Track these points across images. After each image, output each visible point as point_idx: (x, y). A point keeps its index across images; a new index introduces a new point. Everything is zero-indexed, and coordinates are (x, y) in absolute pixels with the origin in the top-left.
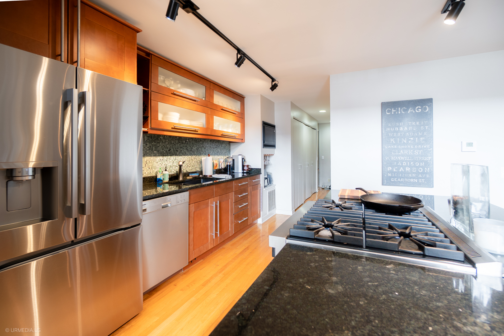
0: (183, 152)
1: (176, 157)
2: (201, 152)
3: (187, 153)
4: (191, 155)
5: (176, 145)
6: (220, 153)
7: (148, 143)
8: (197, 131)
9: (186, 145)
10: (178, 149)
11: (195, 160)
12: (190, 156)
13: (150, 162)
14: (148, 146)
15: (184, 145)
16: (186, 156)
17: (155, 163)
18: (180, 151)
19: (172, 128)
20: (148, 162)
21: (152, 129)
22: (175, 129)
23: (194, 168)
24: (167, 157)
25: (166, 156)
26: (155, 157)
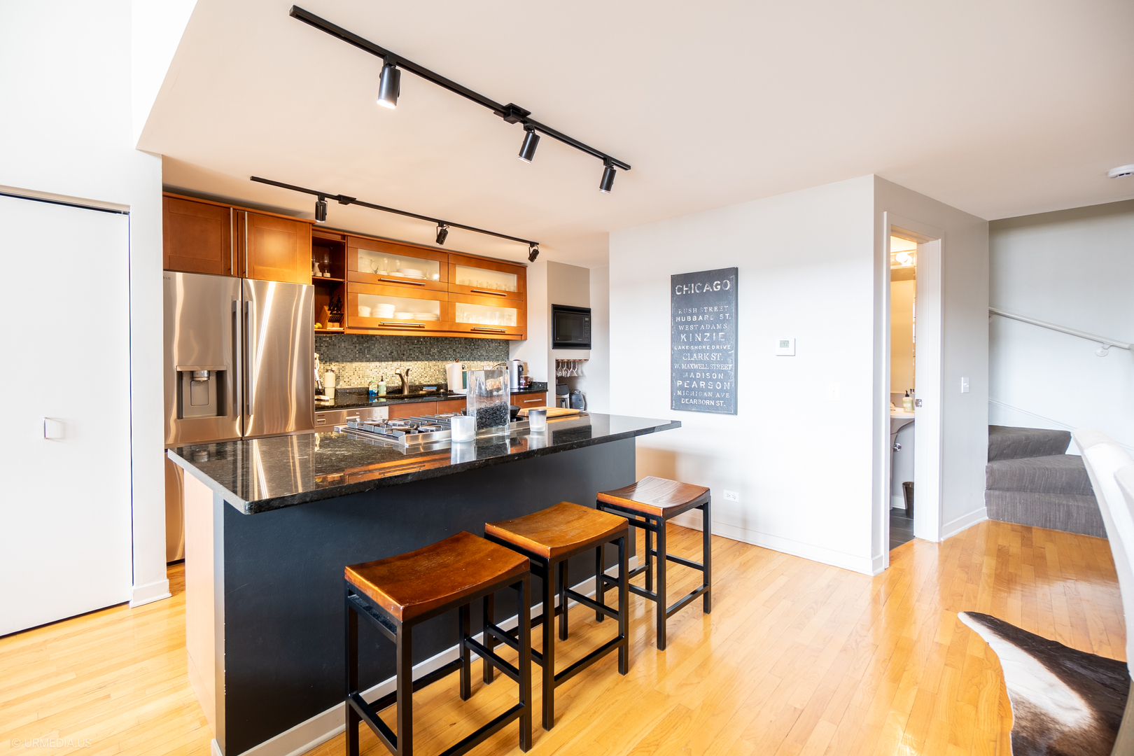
0: (413, 356)
1: (402, 363)
2: (447, 356)
3: (420, 356)
4: (428, 359)
5: (402, 346)
6: (487, 357)
7: (357, 345)
8: (424, 327)
9: (419, 346)
10: (405, 353)
11: (436, 367)
12: (426, 362)
13: (361, 369)
14: (357, 348)
15: (416, 346)
16: (419, 362)
17: (368, 370)
18: (408, 354)
19: (379, 325)
20: (357, 369)
21: (349, 328)
22: (383, 326)
23: (433, 378)
24: (386, 363)
25: (385, 361)
26: (368, 363)
